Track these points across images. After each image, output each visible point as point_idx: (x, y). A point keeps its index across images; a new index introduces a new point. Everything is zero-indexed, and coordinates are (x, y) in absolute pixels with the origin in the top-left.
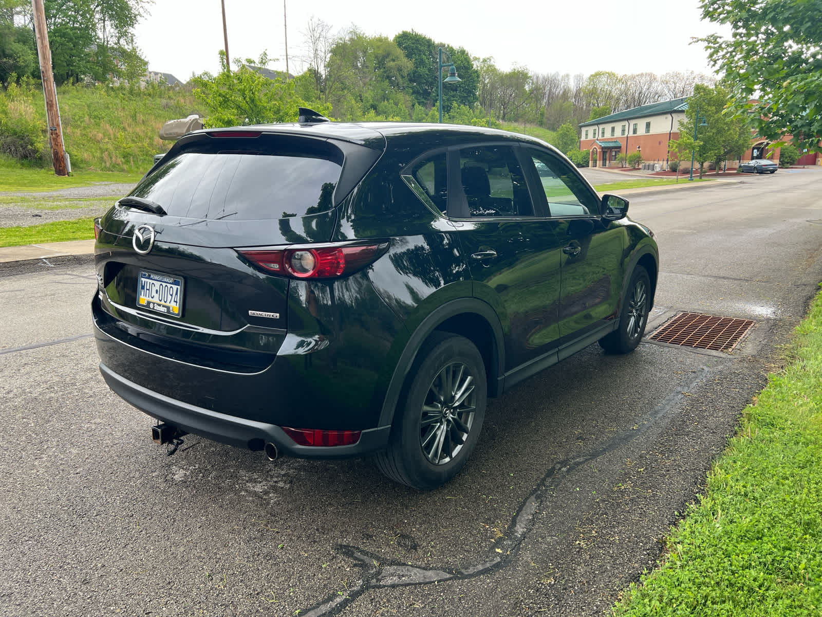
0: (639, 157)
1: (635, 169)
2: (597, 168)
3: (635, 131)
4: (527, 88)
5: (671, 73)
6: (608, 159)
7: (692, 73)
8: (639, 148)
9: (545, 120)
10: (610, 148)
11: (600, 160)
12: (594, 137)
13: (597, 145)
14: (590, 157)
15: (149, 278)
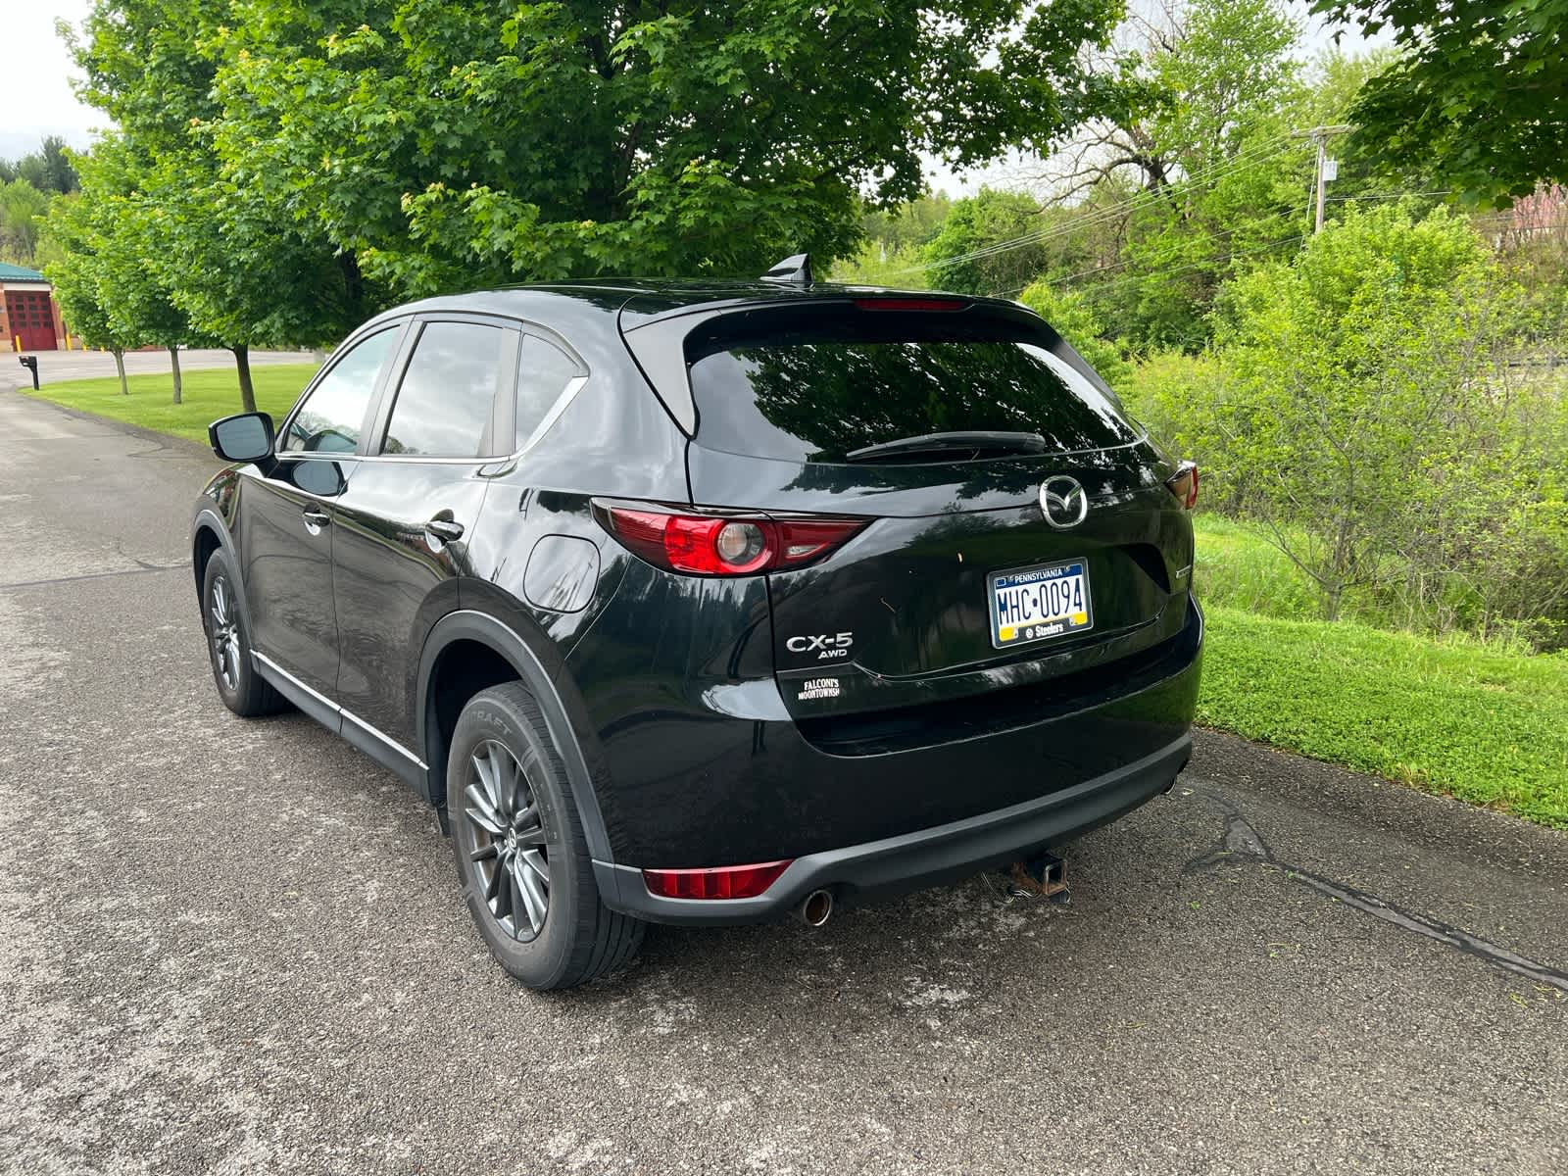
15: (1013, 584)
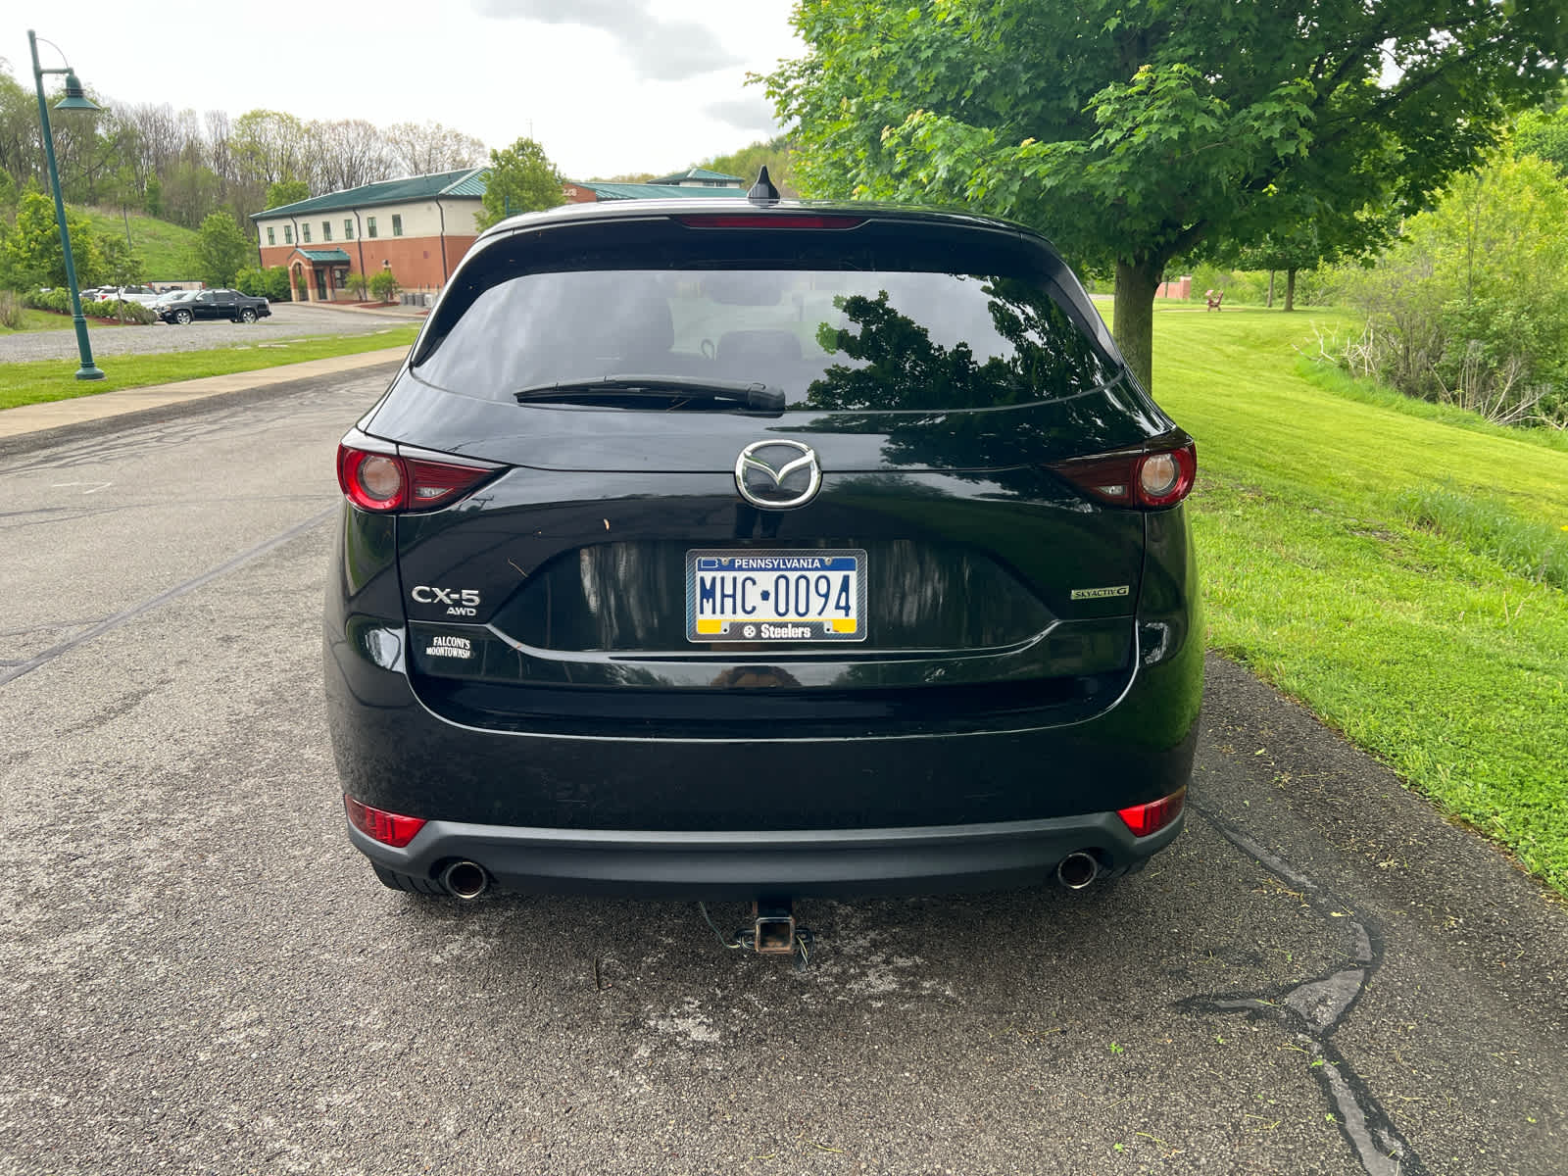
0: (390, 282)
1: (386, 304)
2: (310, 303)
3: (372, 232)
4: (101, 131)
5: (402, 124)
6: (328, 284)
7: (439, 127)
8: (387, 263)
9: (162, 203)
10: (330, 264)
11: (313, 288)
12: (289, 242)
13: (301, 256)
14: (291, 280)
15: (731, 567)
